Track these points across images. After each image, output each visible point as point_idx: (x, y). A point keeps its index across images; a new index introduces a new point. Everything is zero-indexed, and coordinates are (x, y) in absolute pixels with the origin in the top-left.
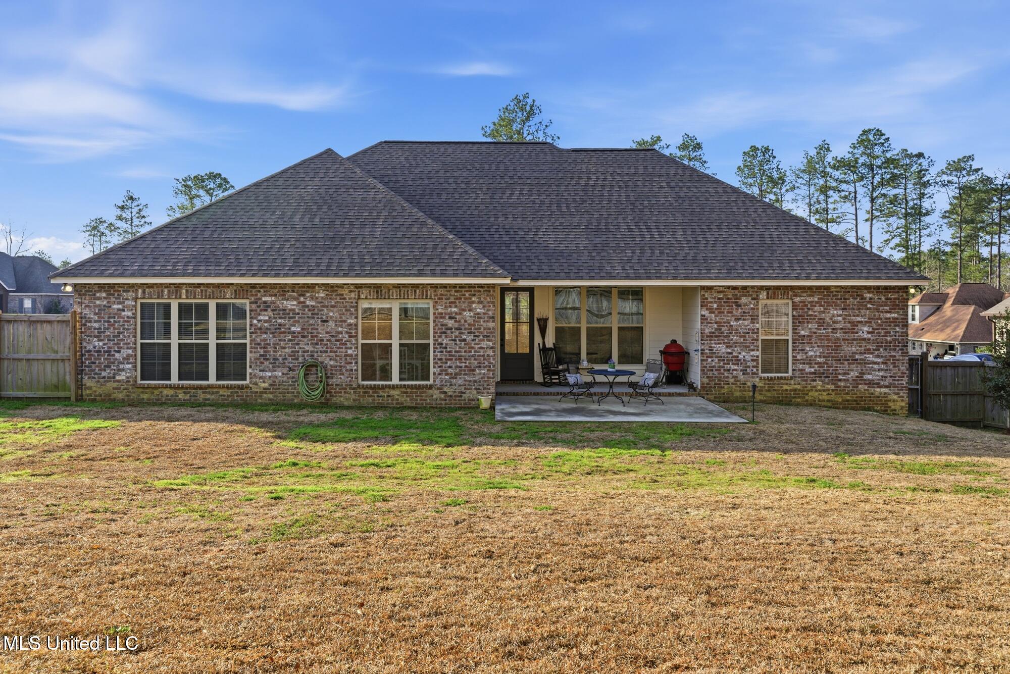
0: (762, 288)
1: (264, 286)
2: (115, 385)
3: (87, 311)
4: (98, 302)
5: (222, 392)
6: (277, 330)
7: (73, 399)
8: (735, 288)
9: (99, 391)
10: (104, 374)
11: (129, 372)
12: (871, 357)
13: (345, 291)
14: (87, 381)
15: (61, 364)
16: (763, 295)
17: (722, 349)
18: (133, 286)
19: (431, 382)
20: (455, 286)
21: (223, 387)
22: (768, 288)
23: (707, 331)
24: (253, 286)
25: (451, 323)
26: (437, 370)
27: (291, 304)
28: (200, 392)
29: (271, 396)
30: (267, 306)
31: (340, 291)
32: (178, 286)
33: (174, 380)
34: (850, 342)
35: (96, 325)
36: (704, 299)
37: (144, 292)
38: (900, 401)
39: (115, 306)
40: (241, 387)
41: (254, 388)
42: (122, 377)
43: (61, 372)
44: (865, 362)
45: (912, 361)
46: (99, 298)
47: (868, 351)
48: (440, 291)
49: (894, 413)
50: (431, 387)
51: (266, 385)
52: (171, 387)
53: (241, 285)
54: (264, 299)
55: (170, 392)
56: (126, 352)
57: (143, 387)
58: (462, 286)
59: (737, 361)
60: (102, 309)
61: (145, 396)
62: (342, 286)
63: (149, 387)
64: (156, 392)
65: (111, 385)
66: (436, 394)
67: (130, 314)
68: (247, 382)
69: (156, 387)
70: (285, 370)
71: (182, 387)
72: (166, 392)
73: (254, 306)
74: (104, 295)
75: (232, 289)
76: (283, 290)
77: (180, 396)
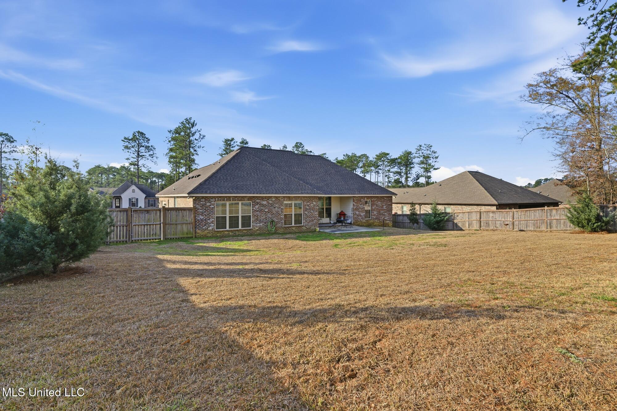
0: (365, 197)
1: (257, 197)
2: (208, 231)
3: (197, 206)
4: (201, 203)
5: (244, 231)
6: (261, 211)
7: (194, 237)
8: (360, 197)
9: (202, 234)
10: (204, 228)
11: (213, 226)
12: (386, 214)
13: (280, 199)
14: (198, 231)
15: (189, 225)
16: (366, 198)
17: (357, 213)
18: (214, 197)
19: (302, 225)
20: (309, 197)
21: (244, 230)
22: (366, 197)
23: (354, 208)
24: (254, 197)
25: (308, 207)
26: (304, 221)
27: (265, 203)
28: (237, 232)
29: (259, 232)
30: (258, 203)
31: (279, 198)
32: (229, 197)
33: (228, 228)
34: (382, 210)
35: (201, 211)
36: (353, 199)
37: (218, 199)
38: (391, 224)
39: (208, 204)
40: (250, 230)
41: (254, 230)
42: (210, 228)
43: (189, 228)
44: (384, 215)
45: (393, 215)
46: (202, 201)
47: (385, 212)
48: (305, 198)
49: (390, 227)
50: (303, 226)
51: (257, 228)
52: (227, 231)
53: (250, 197)
54: (257, 201)
55: (227, 233)
56: (211, 220)
57: (218, 232)
58: (310, 197)
59: (361, 216)
60: (203, 205)
61: (218, 235)
62: (279, 197)
63: (220, 231)
64: (222, 233)
65: (206, 231)
66: (304, 228)
67: (213, 206)
68: (251, 228)
69: (223, 231)
70: (263, 223)
71: (230, 231)
72: (226, 233)
73: (254, 203)
74: (204, 200)
75: (247, 198)
76: (262, 198)
77: (230, 234)
